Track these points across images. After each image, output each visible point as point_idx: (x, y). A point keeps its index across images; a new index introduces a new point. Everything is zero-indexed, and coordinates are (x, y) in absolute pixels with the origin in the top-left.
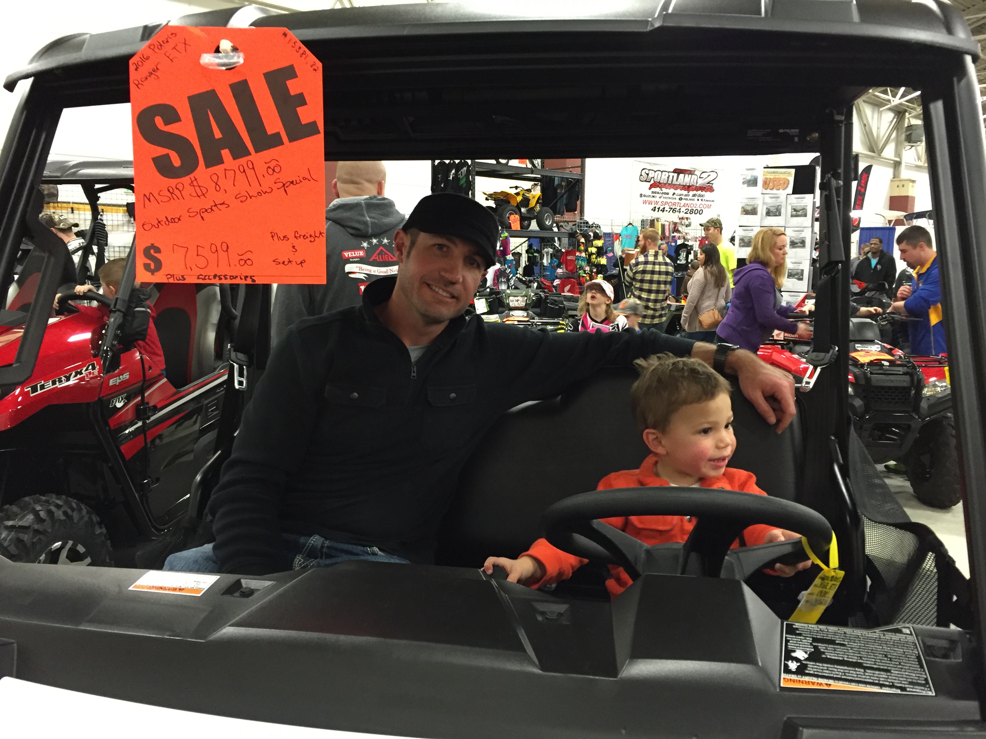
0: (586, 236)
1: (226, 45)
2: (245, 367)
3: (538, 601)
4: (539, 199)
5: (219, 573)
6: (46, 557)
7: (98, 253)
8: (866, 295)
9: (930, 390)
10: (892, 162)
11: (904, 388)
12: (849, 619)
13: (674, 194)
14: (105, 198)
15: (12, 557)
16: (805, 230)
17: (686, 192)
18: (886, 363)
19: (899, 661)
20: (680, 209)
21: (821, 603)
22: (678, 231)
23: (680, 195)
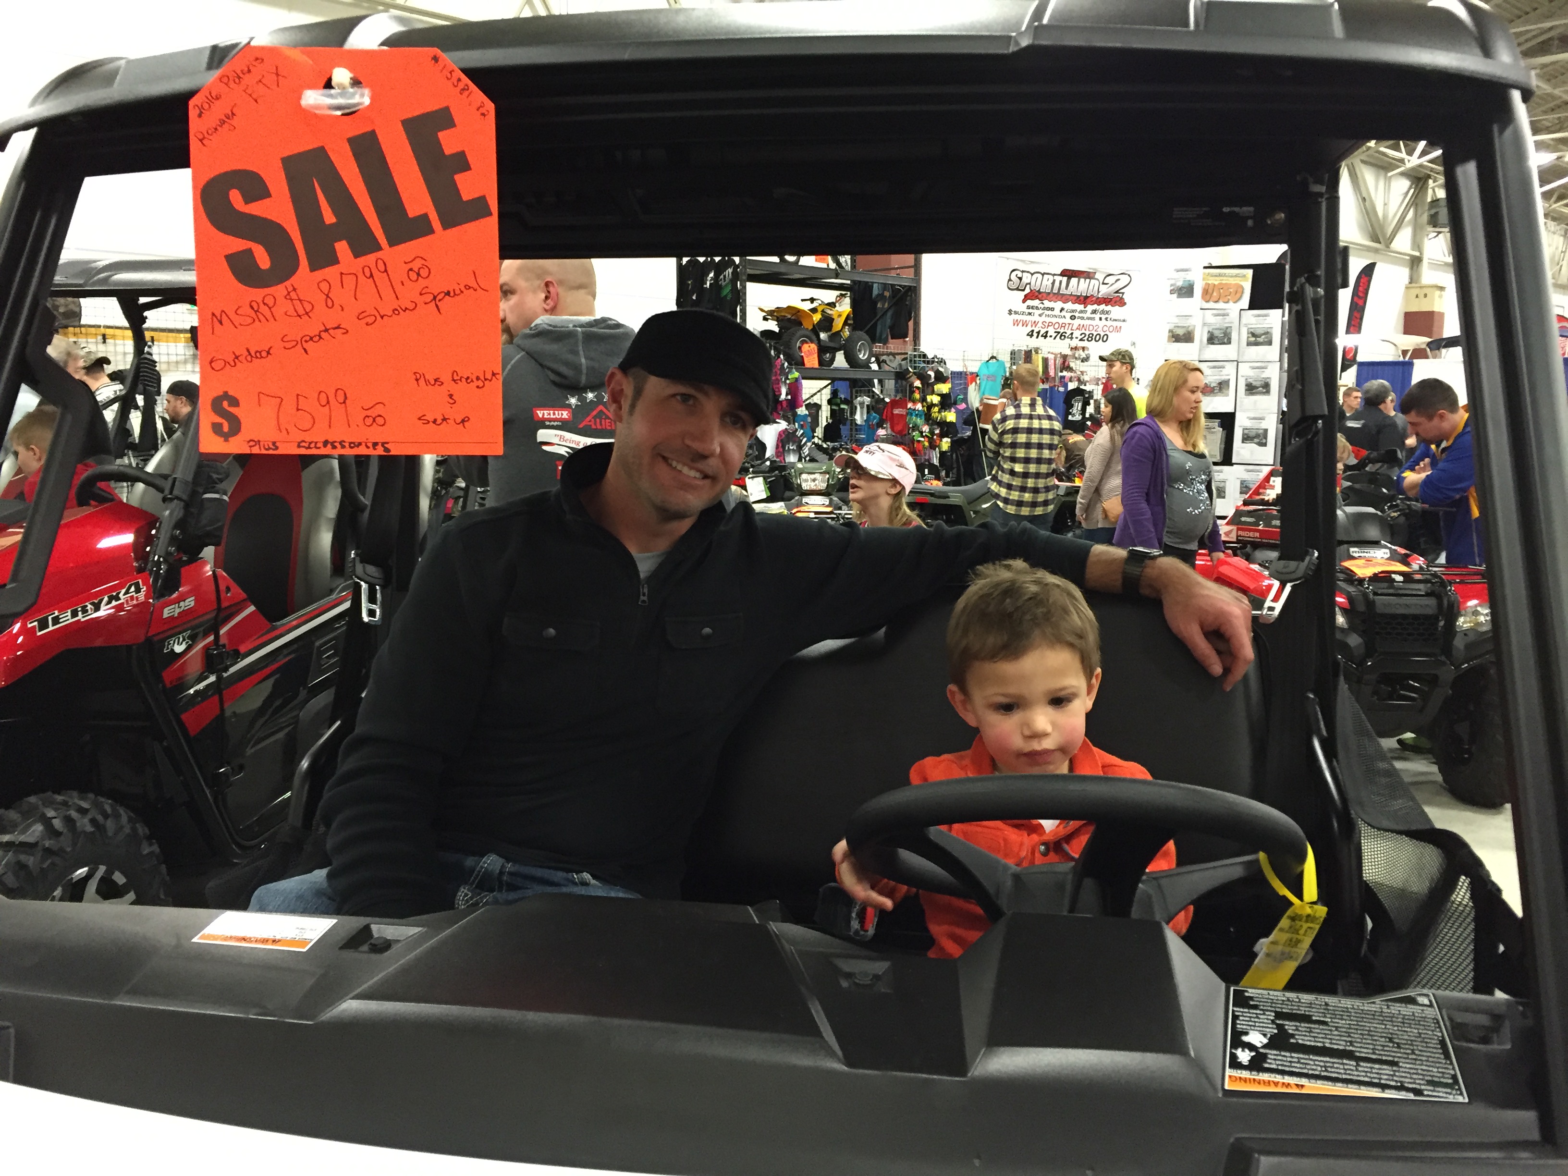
0: (923, 377)
1: (341, 76)
2: (378, 587)
3: (839, 956)
4: (848, 316)
5: (338, 914)
6: (63, 890)
7: (144, 407)
8: (1367, 469)
9: (1468, 619)
10: (1408, 258)
11: (1427, 617)
12: (1339, 982)
13: (1062, 310)
14: (155, 318)
15: (11, 893)
16: (1270, 365)
17: (1081, 307)
18: (1399, 578)
19: (1411, 1047)
20: (1072, 334)
21: (1291, 958)
22: (1069, 369)
23: (1073, 311)
